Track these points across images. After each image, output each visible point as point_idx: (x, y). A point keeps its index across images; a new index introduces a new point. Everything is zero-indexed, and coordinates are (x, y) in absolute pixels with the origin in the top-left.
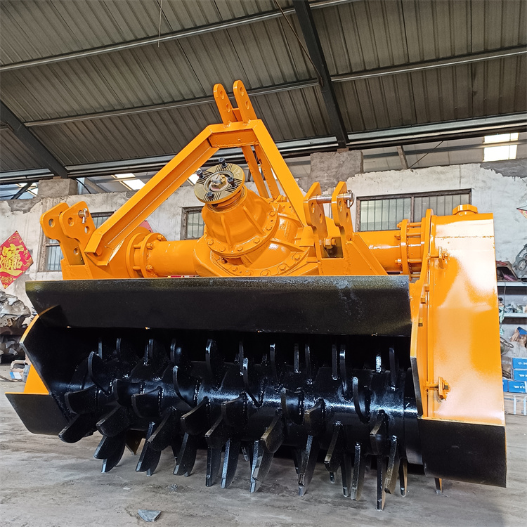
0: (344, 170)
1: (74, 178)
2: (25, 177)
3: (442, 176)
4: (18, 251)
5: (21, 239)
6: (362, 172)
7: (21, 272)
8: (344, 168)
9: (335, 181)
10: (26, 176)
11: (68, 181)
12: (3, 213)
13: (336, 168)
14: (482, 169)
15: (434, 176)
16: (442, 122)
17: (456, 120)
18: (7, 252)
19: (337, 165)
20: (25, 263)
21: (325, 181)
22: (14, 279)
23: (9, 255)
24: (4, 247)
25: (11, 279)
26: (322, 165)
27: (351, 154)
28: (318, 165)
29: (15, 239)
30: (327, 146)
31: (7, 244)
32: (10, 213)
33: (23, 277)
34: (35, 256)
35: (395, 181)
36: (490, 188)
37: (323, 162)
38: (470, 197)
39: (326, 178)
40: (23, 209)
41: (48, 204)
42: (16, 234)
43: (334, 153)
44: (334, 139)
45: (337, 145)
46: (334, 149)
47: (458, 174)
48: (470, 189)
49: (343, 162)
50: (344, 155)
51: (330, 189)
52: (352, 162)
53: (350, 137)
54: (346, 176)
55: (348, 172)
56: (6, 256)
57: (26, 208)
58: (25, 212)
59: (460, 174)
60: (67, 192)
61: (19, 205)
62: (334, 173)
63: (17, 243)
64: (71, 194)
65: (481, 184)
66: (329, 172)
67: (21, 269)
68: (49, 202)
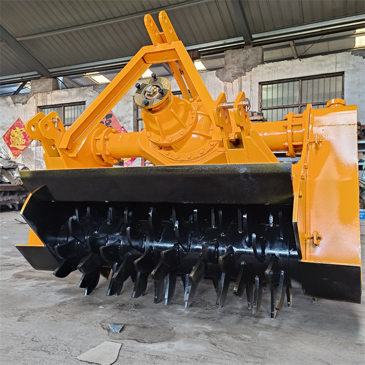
0: (249, 62)
1: (55, 78)
2: (20, 79)
3: (323, 63)
4: (22, 132)
5: (22, 123)
6: (263, 62)
7: (25, 146)
8: (249, 61)
9: (243, 71)
10: (22, 77)
11: (51, 80)
12: (9, 105)
13: (244, 61)
14: (353, 56)
15: (317, 63)
16: (324, 20)
17: (334, 18)
18: (14, 133)
19: (244, 59)
20: (27, 140)
21: (236, 72)
22: (21, 152)
23: (16, 135)
24: (12, 130)
25: (19, 152)
26: (233, 60)
27: (254, 50)
28: (231, 60)
29: (18, 124)
30: (236, 44)
31: (13, 127)
32: (13, 105)
33: (26, 150)
35: (287, 69)
36: (358, 70)
37: (234, 57)
38: (343, 78)
39: (236, 70)
40: (22, 102)
41: (39, 98)
42: (19, 120)
43: (242, 49)
44: (242, 38)
45: (244, 43)
46: (241, 47)
47: (334, 61)
48: (344, 72)
49: (249, 56)
50: (250, 51)
51: (239, 78)
52: (255, 56)
53: (254, 36)
54: (251, 67)
55: (252, 63)
56: (14, 136)
57: (24, 101)
58: (23, 104)
59: (336, 61)
60: (51, 88)
61: (19, 99)
62: (242, 65)
63: (20, 127)
64: (54, 89)
65: (351, 68)
66: (238, 64)
67: (25, 144)
68: (40, 96)
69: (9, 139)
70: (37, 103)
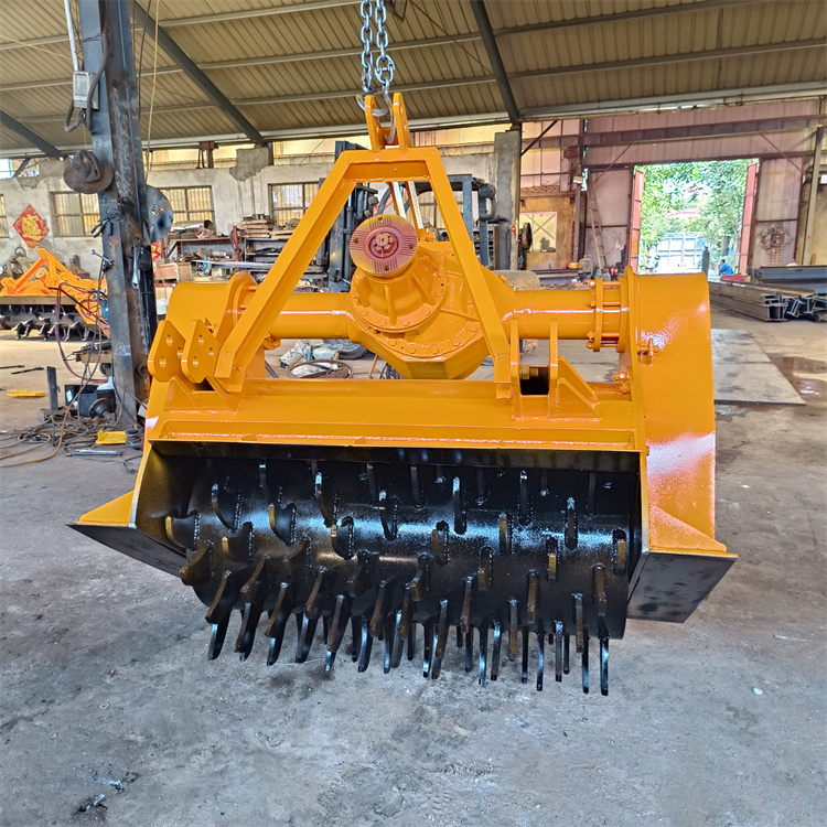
2: (23, 154)
4: (35, 221)
5: (34, 210)
7: (41, 237)
8: (258, 162)
9: (252, 171)
12: (16, 189)
13: (253, 161)
18: (26, 221)
20: (42, 230)
22: (37, 244)
23: (29, 224)
24: (23, 217)
25: (34, 243)
29: (29, 211)
32: (21, 189)
33: (43, 241)
34: (49, 225)
39: (247, 169)
41: (50, 183)
42: (29, 206)
51: (251, 177)
54: (260, 168)
55: (260, 164)
56: (26, 225)
57: (33, 184)
58: (33, 187)
61: (27, 182)
62: (252, 165)
63: (32, 214)
66: (249, 164)
67: (41, 234)
68: (51, 180)
69: (20, 228)
70: (48, 188)
